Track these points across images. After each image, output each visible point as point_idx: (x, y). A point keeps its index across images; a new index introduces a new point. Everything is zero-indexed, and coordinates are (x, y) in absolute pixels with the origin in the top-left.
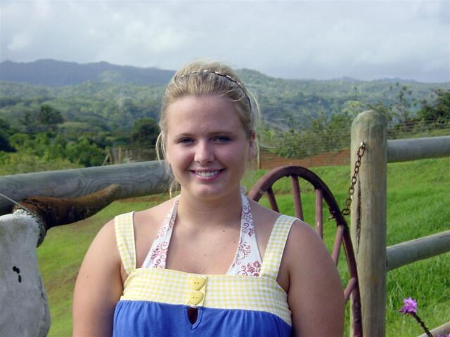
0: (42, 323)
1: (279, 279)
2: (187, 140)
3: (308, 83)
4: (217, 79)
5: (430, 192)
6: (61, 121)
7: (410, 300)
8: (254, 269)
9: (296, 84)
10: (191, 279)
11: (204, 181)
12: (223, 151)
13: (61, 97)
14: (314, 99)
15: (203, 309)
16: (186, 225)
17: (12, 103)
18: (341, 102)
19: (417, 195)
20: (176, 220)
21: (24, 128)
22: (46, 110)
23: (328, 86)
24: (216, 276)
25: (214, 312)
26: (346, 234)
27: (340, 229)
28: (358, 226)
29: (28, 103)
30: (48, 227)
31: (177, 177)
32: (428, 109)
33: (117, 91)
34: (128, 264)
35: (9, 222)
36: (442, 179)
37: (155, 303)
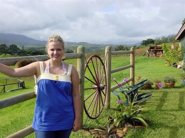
2: (52, 50)
3: (95, 45)
4: (58, 39)
5: (116, 63)
7: (114, 79)
8: (66, 74)
10: (55, 76)
11: (56, 58)
12: (59, 52)
14: (96, 47)
15: (58, 81)
24: (59, 75)
25: (60, 82)
26: (104, 67)
27: (103, 66)
28: (106, 66)
31: (50, 56)
32: (116, 49)
36: (118, 61)
37: (48, 80)
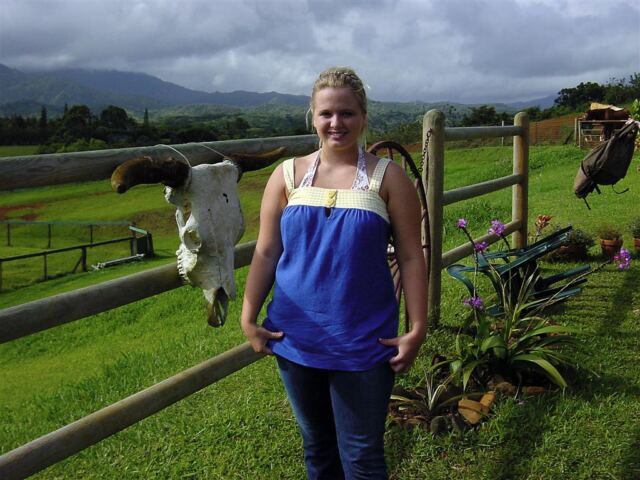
0: (240, 227)
1: (380, 193)
4: (345, 78)
5: (468, 168)
6: (249, 127)
9: (388, 105)
10: (327, 192)
11: (336, 139)
13: (249, 112)
14: (399, 114)
15: (334, 208)
16: (324, 165)
17: (219, 117)
18: (415, 116)
19: (460, 170)
20: (319, 162)
21: (227, 132)
22: (240, 120)
23: (408, 106)
24: (342, 191)
26: (420, 184)
29: (229, 117)
30: (243, 172)
32: (467, 119)
33: (282, 110)
34: (289, 187)
35: (220, 167)
36: (474, 161)
37: (306, 206)
